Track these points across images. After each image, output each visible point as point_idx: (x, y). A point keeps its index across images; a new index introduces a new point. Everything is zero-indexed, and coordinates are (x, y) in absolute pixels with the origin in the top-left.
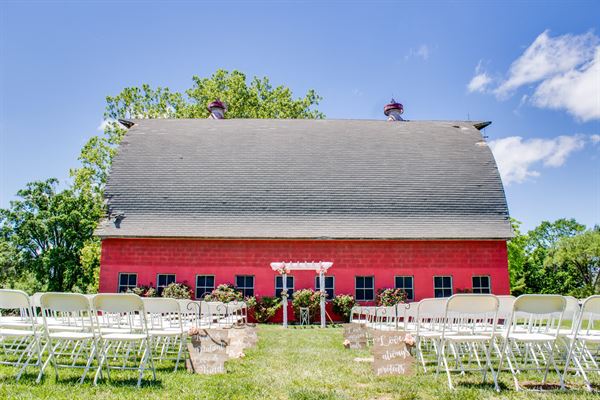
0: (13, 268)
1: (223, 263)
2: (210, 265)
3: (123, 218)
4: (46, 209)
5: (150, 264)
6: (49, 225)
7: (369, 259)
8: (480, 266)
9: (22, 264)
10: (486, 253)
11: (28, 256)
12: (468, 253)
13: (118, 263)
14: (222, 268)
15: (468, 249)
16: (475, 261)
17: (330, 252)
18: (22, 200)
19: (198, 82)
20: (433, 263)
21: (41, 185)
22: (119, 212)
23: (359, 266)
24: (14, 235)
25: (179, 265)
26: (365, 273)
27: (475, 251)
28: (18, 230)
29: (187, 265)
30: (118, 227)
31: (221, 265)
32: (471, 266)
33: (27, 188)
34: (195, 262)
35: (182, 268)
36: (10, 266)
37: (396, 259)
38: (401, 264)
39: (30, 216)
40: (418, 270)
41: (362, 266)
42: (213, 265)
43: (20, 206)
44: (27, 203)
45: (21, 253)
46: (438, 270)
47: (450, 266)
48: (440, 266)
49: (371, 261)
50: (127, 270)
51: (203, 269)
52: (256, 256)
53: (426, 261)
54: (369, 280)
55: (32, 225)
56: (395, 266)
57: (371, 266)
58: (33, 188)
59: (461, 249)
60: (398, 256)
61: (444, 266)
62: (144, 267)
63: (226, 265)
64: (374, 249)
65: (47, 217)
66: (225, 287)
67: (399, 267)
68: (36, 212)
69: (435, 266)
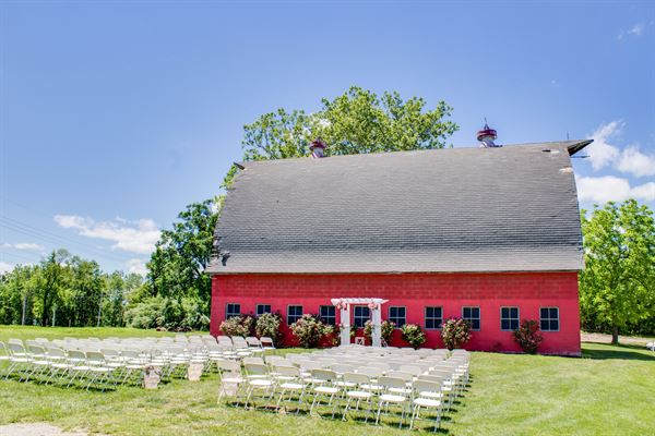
0: (178, 286)
1: (309, 295)
2: (299, 296)
3: (228, 257)
4: (204, 229)
5: (250, 295)
6: (206, 244)
7: (437, 291)
8: (548, 298)
9: (185, 282)
10: (555, 285)
11: (190, 274)
12: (536, 285)
13: (225, 296)
14: (309, 300)
15: (535, 281)
16: (543, 292)
17: (402, 284)
18: (183, 222)
19: (327, 104)
20: (500, 294)
21: (199, 206)
22: (226, 252)
23: (429, 298)
24: (178, 255)
25: (273, 297)
26: (434, 304)
27: (543, 283)
28: (180, 250)
29: (279, 297)
30: (224, 265)
31: (307, 297)
32: (538, 298)
33: (186, 211)
34: (286, 294)
35: (275, 299)
36: (176, 284)
37: (464, 291)
38: (469, 296)
39: (191, 236)
40: (484, 301)
41: (431, 298)
42: (301, 296)
43: (181, 227)
44: (187, 224)
45: (184, 271)
46: (506, 301)
47: (518, 298)
48: (506, 298)
49: (441, 293)
50: (233, 301)
51: (294, 300)
52: (338, 288)
53: (494, 293)
54: (438, 310)
55: (192, 245)
56: (462, 298)
57: (440, 298)
58: (192, 209)
59: (528, 281)
60: (465, 288)
61: (510, 298)
62: (246, 299)
63: (312, 296)
64: (442, 281)
65: (205, 236)
66: (308, 316)
67: (467, 298)
68: (196, 232)
69: (502, 298)
